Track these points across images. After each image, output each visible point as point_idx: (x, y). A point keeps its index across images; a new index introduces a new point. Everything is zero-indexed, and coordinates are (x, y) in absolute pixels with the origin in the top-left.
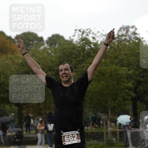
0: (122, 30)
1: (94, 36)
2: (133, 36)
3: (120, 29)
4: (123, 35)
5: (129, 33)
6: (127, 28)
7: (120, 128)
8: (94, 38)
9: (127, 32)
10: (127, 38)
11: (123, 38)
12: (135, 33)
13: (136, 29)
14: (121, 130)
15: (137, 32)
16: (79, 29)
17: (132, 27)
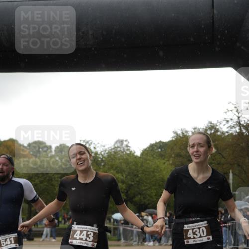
0: (118, 143)
1: (95, 146)
2: (126, 148)
3: (116, 143)
4: (118, 147)
5: (123, 146)
6: (122, 142)
7: (114, 225)
8: (95, 148)
9: (122, 144)
10: (122, 150)
11: (118, 149)
12: (127, 146)
13: (129, 143)
14: (114, 226)
15: (129, 145)
16: (84, 140)
17: (126, 141)
